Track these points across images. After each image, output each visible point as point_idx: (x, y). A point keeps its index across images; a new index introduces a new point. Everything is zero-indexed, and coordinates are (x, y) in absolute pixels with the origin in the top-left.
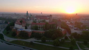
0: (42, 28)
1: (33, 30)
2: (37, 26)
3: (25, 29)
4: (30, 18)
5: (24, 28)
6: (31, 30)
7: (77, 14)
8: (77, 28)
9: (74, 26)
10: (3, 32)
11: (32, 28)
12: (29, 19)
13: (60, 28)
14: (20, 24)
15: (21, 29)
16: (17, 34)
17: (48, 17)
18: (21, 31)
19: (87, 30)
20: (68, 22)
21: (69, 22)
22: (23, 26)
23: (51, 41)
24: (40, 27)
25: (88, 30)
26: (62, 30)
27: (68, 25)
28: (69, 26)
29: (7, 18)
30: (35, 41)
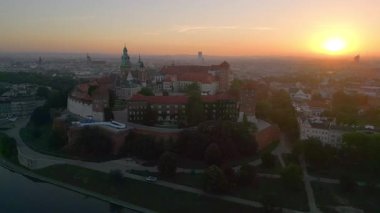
0: (172, 116)
1: (132, 126)
2: (152, 107)
3: (102, 119)
4: (136, 74)
5: (101, 115)
6: (123, 126)
7: (357, 58)
8: (326, 119)
9: (322, 110)
10: (22, 132)
11: (132, 116)
12: (130, 78)
13: (252, 119)
14: (84, 101)
15: (87, 121)
16: (70, 140)
17: (213, 73)
18: (87, 128)
19: (367, 127)
20: (300, 92)
21: (306, 92)
22: (95, 110)
23: (197, 171)
24: (164, 115)
25: (372, 127)
26: (255, 128)
27: (293, 108)
28: (298, 109)
29: (55, 75)
30: (133, 172)
